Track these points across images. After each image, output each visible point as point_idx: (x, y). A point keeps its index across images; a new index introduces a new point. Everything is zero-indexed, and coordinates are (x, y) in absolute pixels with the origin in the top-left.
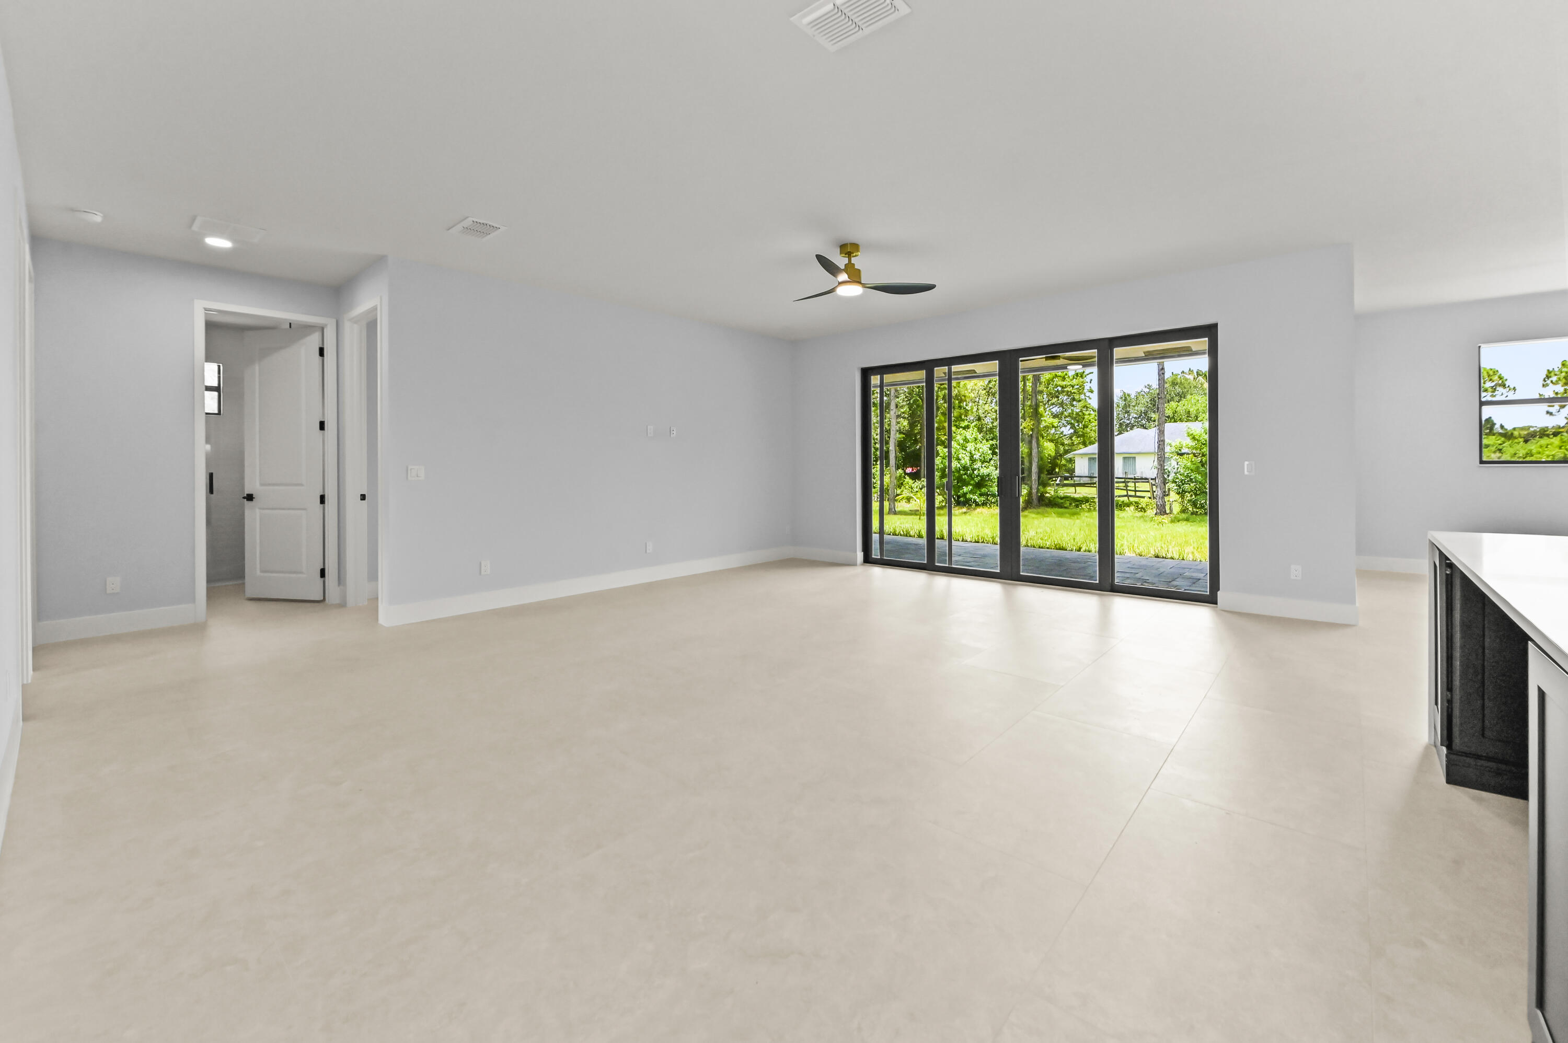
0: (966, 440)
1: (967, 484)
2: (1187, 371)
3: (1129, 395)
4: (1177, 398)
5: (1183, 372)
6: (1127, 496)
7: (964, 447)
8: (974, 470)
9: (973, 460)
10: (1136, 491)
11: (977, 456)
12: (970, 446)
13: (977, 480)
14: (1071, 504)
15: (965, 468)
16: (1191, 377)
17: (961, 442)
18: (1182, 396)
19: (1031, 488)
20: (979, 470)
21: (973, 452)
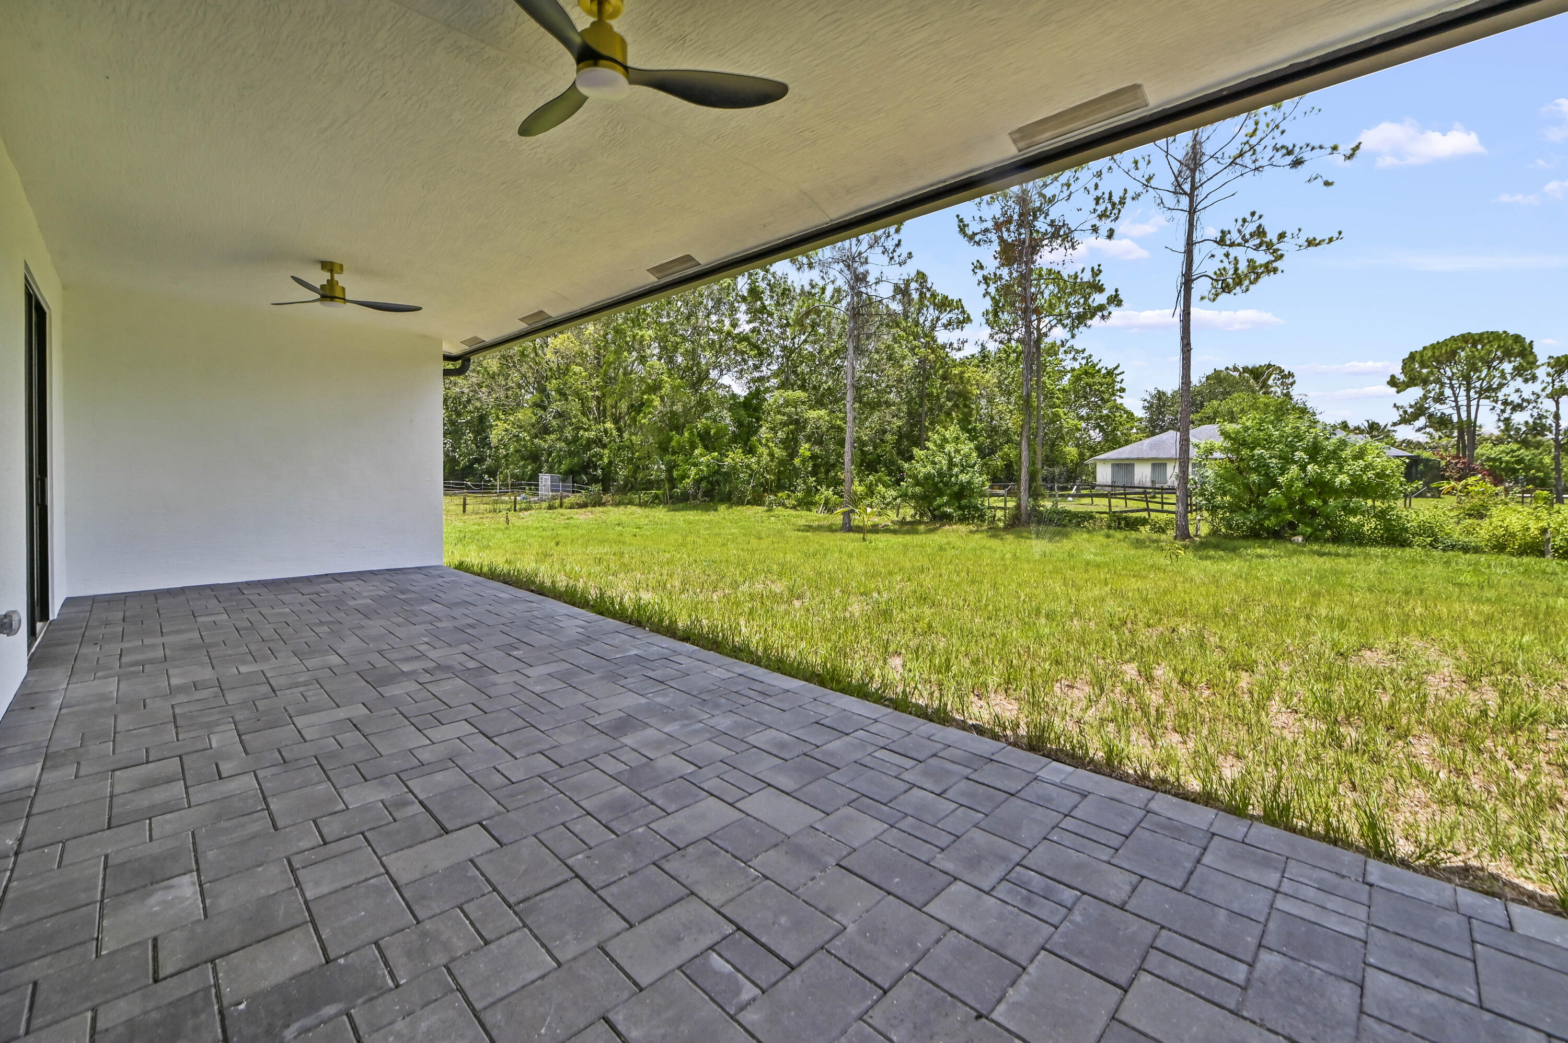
0: (945, 440)
1: (941, 494)
2: (1231, 367)
3: (1164, 394)
4: (1220, 397)
5: (1227, 368)
6: (1147, 510)
7: (941, 447)
8: (952, 476)
9: (951, 464)
10: (1163, 503)
11: (957, 460)
12: (949, 448)
13: (956, 488)
14: (1070, 521)
15: (940, 473)
16: (1236, 374)
17: (939, 442)
18: (1226, 394)
19: (1020, 499)
20: (957, 476)
21: (953, 454)
